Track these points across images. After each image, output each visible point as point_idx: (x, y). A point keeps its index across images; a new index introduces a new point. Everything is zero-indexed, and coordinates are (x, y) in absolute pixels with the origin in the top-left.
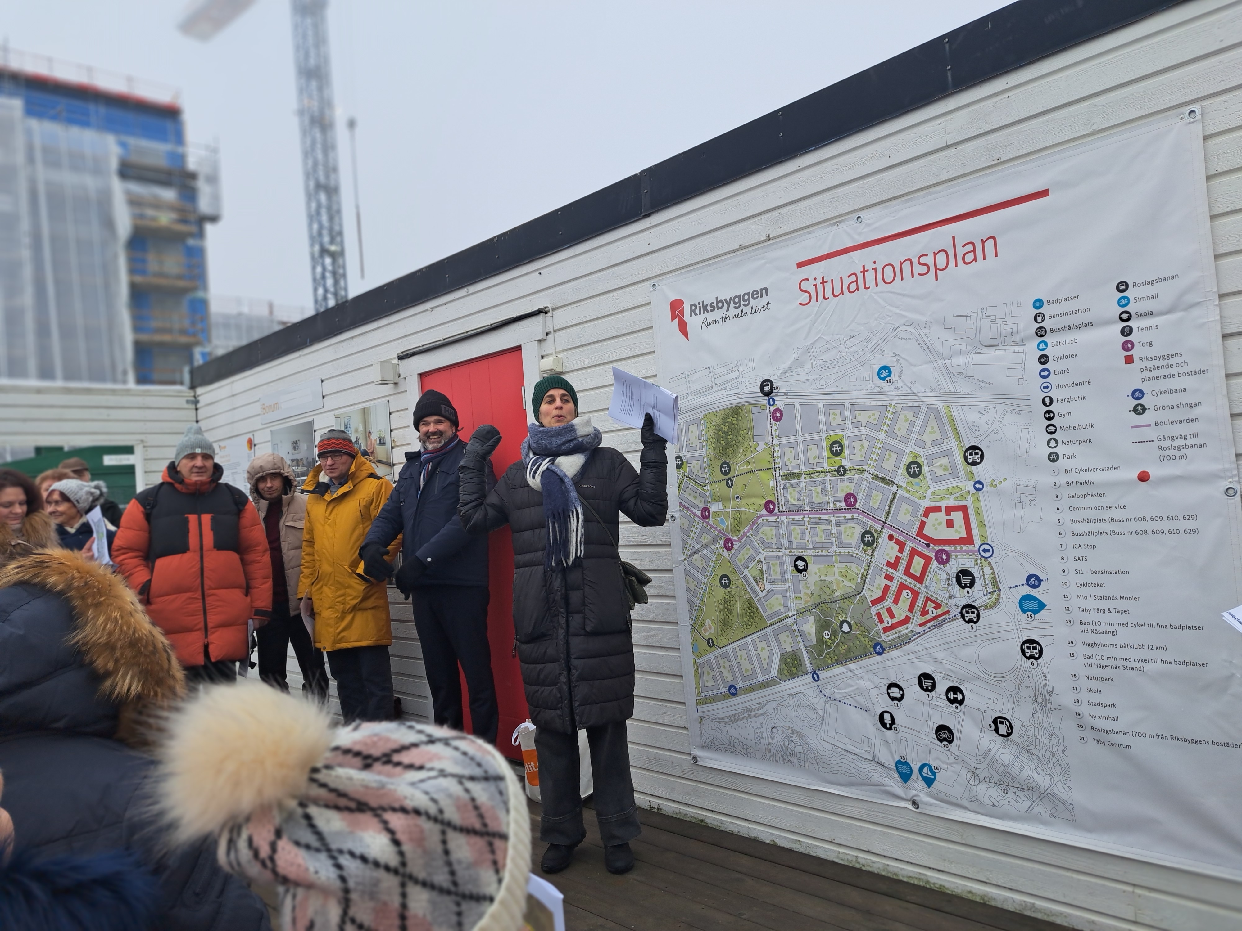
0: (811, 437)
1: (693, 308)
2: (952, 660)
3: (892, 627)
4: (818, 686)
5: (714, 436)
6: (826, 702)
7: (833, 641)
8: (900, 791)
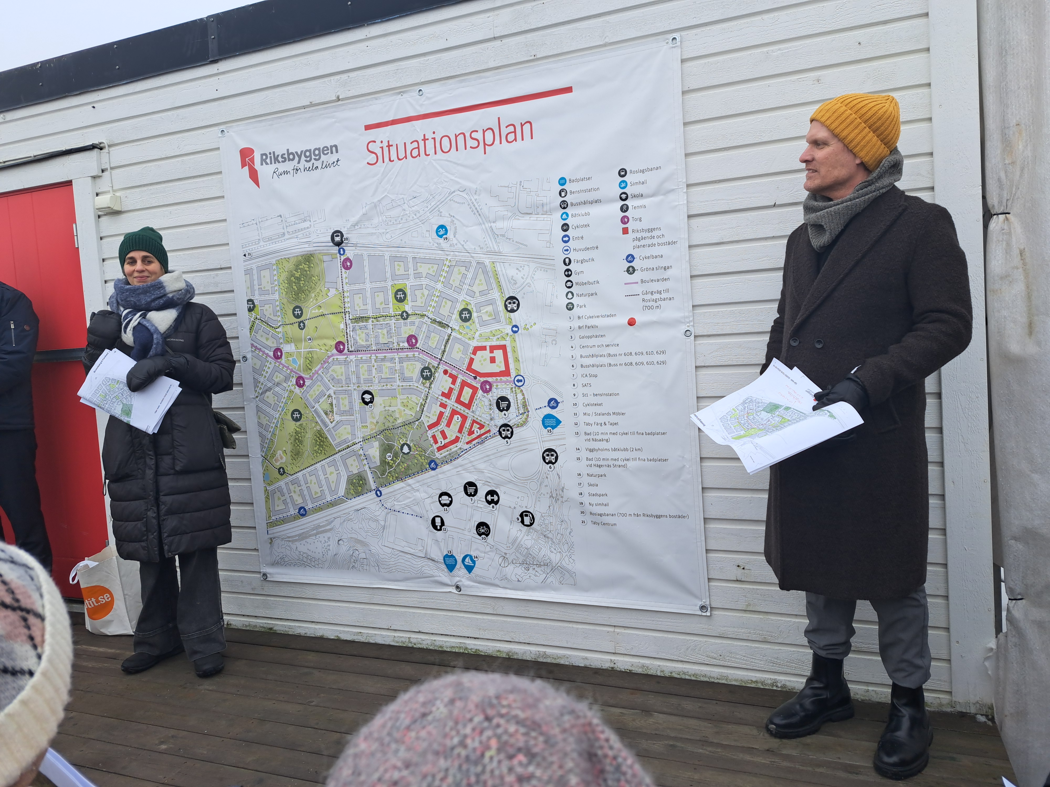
0: (378, 285)
1: (264, 157)
2: (491, 469)
3: (445, 446)
4: (380, 501)
5: (286, 282)
6: (387, 514)
7: (395, 462)
8: (445, 579)
